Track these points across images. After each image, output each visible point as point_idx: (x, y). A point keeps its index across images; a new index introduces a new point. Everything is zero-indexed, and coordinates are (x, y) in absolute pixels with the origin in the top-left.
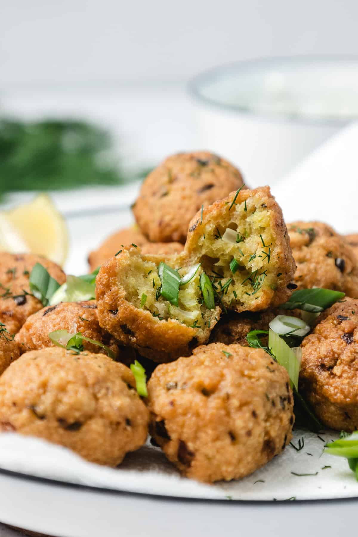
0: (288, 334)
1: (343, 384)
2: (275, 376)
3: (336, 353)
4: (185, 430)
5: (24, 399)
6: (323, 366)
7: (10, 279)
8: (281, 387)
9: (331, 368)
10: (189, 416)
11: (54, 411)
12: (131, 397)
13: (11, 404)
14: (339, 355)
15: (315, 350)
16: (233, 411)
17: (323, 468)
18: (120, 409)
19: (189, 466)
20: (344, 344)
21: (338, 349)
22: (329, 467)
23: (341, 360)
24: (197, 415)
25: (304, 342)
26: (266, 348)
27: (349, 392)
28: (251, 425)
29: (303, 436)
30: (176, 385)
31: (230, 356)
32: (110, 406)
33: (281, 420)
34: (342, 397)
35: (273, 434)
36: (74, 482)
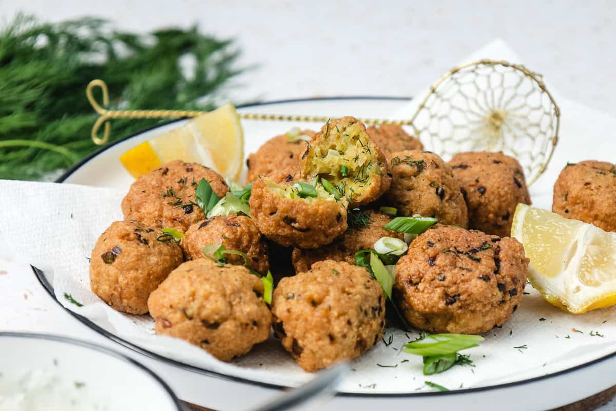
0: (388, 253)
1: (424, 298)
2: (371, 292)
3: (421, 273)
4: (297, 331)
5: (179, 303)
6: (411, 282)
7: (181, 188)
8: (373, 300)
9: (417, 284)
10: (300, 321)
11: (199, 314)
12: (258, 304)
13: (168, 306)
14: (423, 274)
15: (407, 269)
16: (333, 319)
17: (402, 362)
18: (249, 314)
19: (300, 357)
20: (428, 266)
21: (423, 270)
22: (408, 361)
23: (425, 279)
24: (306, 320)
25: (400, 261)
26: (367, 265)
27: (428, 304)
28: (345, 330)
29: (393, 333)
30: (294, 295)
31: (338, 274)
32: (242, 311)
33: (371, 326)
34: (423, 307)
35: (364, 336)
36: (209, 369)
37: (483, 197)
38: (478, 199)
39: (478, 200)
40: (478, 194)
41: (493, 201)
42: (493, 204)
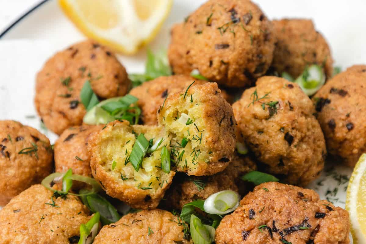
20: (241, 239)
37: (350, 133)
38: (345, 134)
39: (343, 136)
40: (345, 130)
41: (359, 139)
42: (358, 142)
